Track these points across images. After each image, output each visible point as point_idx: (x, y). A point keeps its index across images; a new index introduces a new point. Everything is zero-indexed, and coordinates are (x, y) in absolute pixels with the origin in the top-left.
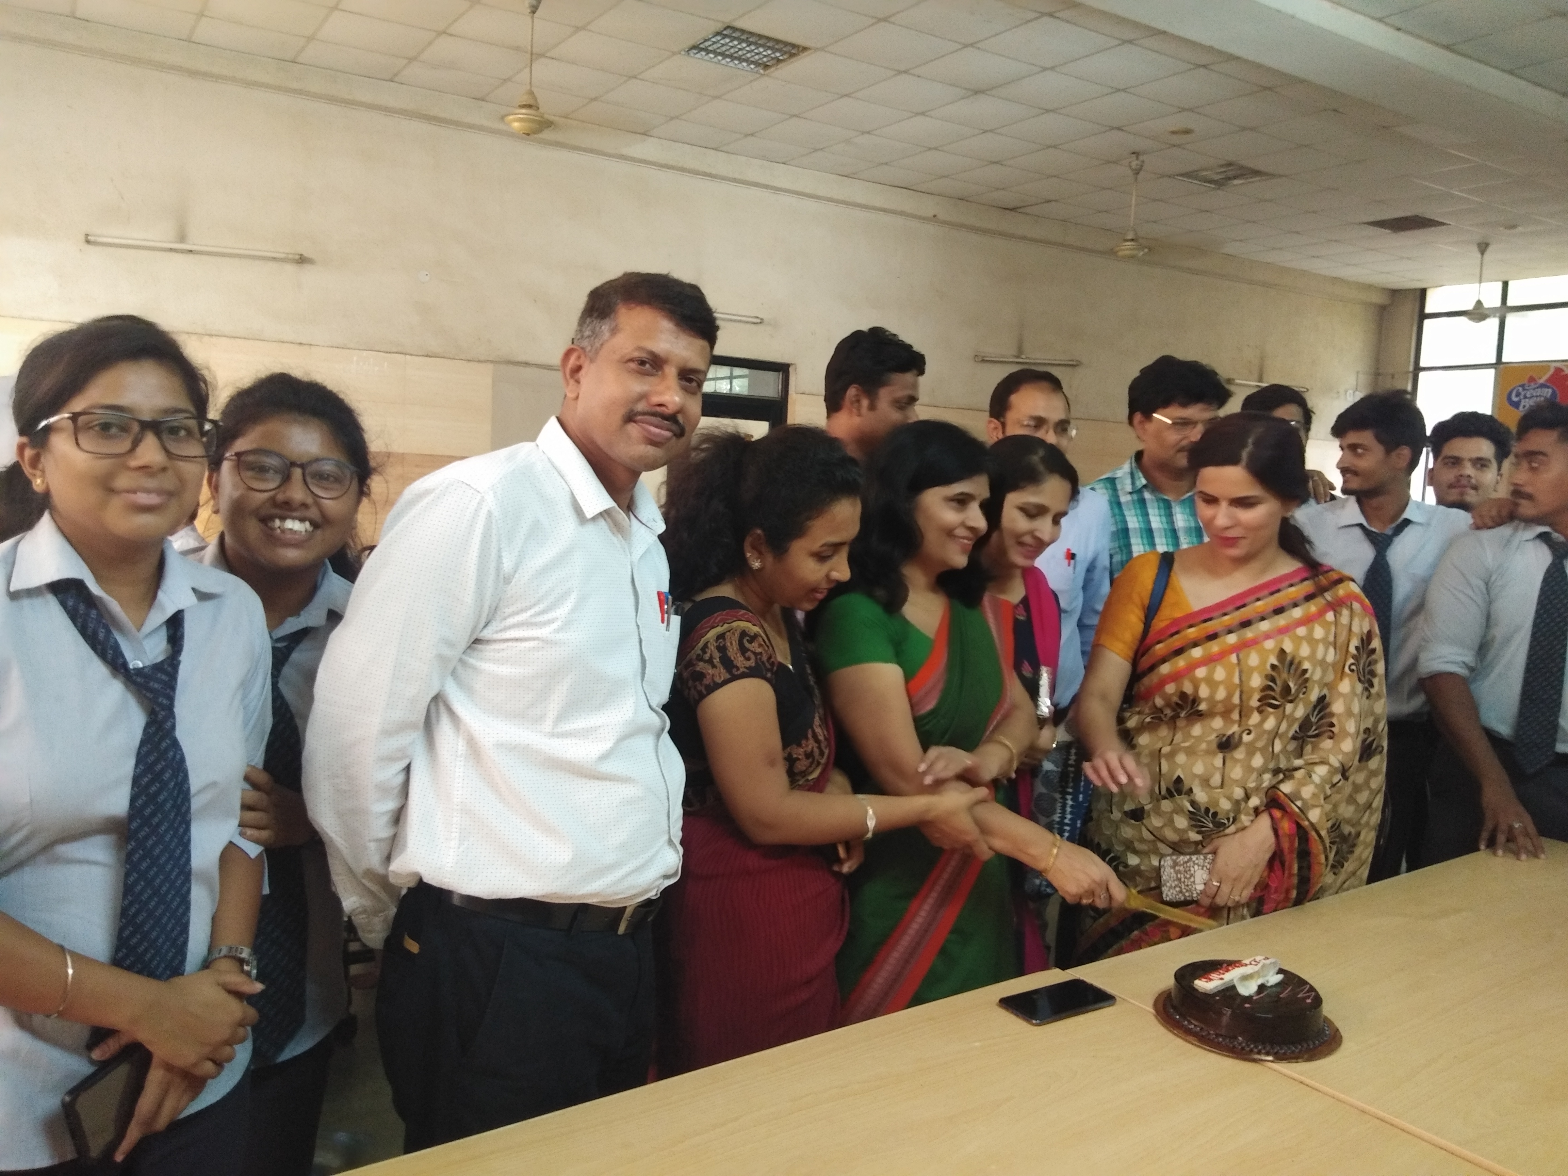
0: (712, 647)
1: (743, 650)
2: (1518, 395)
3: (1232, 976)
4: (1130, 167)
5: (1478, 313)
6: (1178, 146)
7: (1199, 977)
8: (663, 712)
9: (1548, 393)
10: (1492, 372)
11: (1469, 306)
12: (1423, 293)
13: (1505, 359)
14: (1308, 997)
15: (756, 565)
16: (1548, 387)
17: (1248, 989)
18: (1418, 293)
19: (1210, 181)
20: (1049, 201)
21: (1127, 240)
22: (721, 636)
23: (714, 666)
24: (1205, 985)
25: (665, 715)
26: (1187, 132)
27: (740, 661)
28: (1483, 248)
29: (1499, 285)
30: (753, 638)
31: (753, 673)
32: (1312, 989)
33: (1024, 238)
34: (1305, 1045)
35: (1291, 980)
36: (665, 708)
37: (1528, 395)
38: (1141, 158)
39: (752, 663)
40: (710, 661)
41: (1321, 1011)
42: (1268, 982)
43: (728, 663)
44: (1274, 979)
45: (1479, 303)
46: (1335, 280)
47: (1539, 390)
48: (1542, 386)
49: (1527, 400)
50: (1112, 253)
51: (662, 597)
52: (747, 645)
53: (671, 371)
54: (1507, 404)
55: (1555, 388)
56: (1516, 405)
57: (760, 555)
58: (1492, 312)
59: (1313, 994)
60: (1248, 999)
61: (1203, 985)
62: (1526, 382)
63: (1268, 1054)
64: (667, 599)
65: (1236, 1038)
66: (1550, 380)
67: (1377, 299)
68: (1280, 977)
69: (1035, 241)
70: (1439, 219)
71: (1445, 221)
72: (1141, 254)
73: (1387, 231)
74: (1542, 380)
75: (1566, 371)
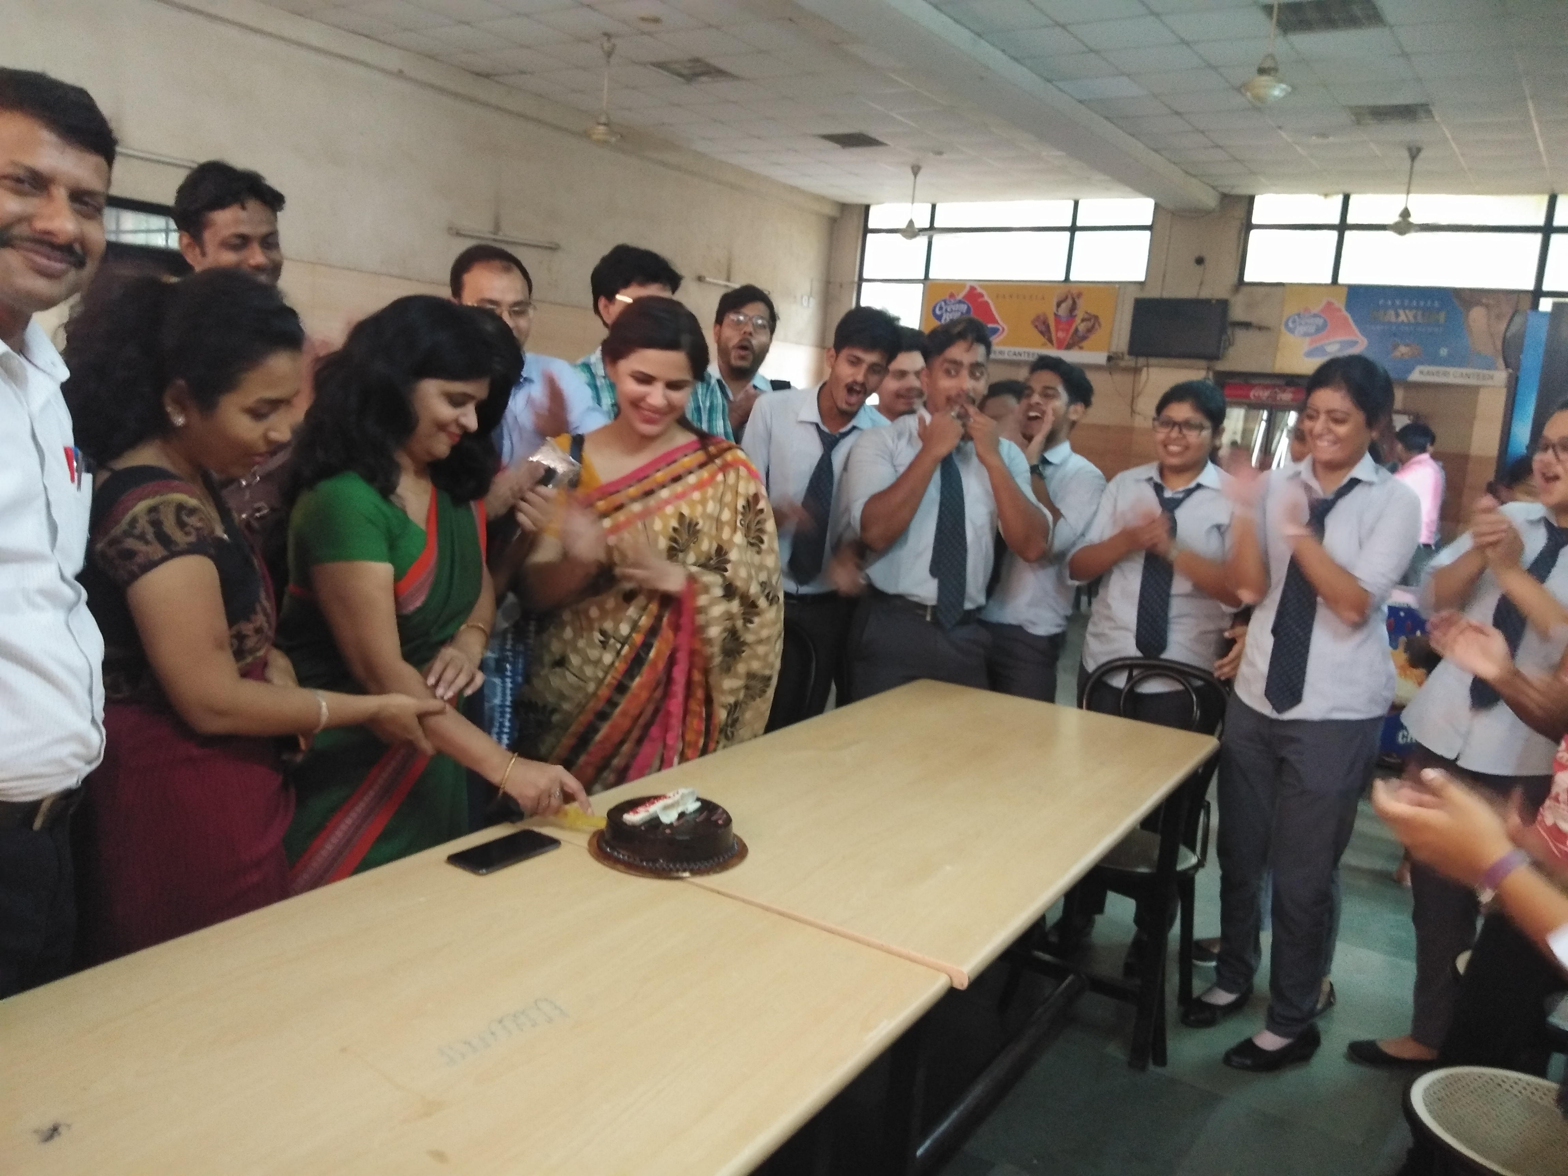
0: (143, 524)
1: (181, 525)
2: (941, 308)
3: (654, 808)
4: (603, 48)
5: (910, 231)
6: (649, 34)
7: (627, 811)
8: (76, 582)
9: (964, 308)
10: (920, 286)
11: (903, 225)
12: (867, 208)
13: (931, 276)
14: (720, 819)
15: (180, 421)
16: (964, 303)
17: (669, 817)
18: (863, 209)
19: (680, 75)
20: (522, 72)
21: (599, 124)
22: (153, 510)
23: (147, 542)
24: (632, 818)
25: (82, 588)
26: (656, 20)
27: (178, 536)
28: (916, 170)
29: (930, 206)
30: (192, 511)
31: (192, 550)
32: (725, 812)
33: (498, 108)
34: (716, 860)
35: (708, 807)
36: (80, 578)
37: (949, 310)
38: (613, 40)
39: (192, 538)
40: (142, 537)
41: (730, 831)
42: (687, 809)
43: (164, 539)
44: (692, 806)
45: (911, 223)
46: (794, 189)
47: (957, 305)
48: (960, 302)
49: (948, 314)
50: (586, 135)
51: (70, 453)
52: (185, 519)
53: (60, 194)
54: (931, 315)
55: (970, 305)
56: (939, 318)
57: (183, 409)
58: (922, 230)
59: (725, 816)
60: (671, 826)
61: (630, 818)
62: (947, 297)
63: (685, 870)
64: (77, 455)
65: (657, 860)
66: (966, 297)
67: (829, 211)
68: (698, 804)
69: (510, 112)
70: (880, 139)
71: (885, 141)
72: (613, 140)
73: (836, 145)
74: (960, 297)
75: (979, 290)
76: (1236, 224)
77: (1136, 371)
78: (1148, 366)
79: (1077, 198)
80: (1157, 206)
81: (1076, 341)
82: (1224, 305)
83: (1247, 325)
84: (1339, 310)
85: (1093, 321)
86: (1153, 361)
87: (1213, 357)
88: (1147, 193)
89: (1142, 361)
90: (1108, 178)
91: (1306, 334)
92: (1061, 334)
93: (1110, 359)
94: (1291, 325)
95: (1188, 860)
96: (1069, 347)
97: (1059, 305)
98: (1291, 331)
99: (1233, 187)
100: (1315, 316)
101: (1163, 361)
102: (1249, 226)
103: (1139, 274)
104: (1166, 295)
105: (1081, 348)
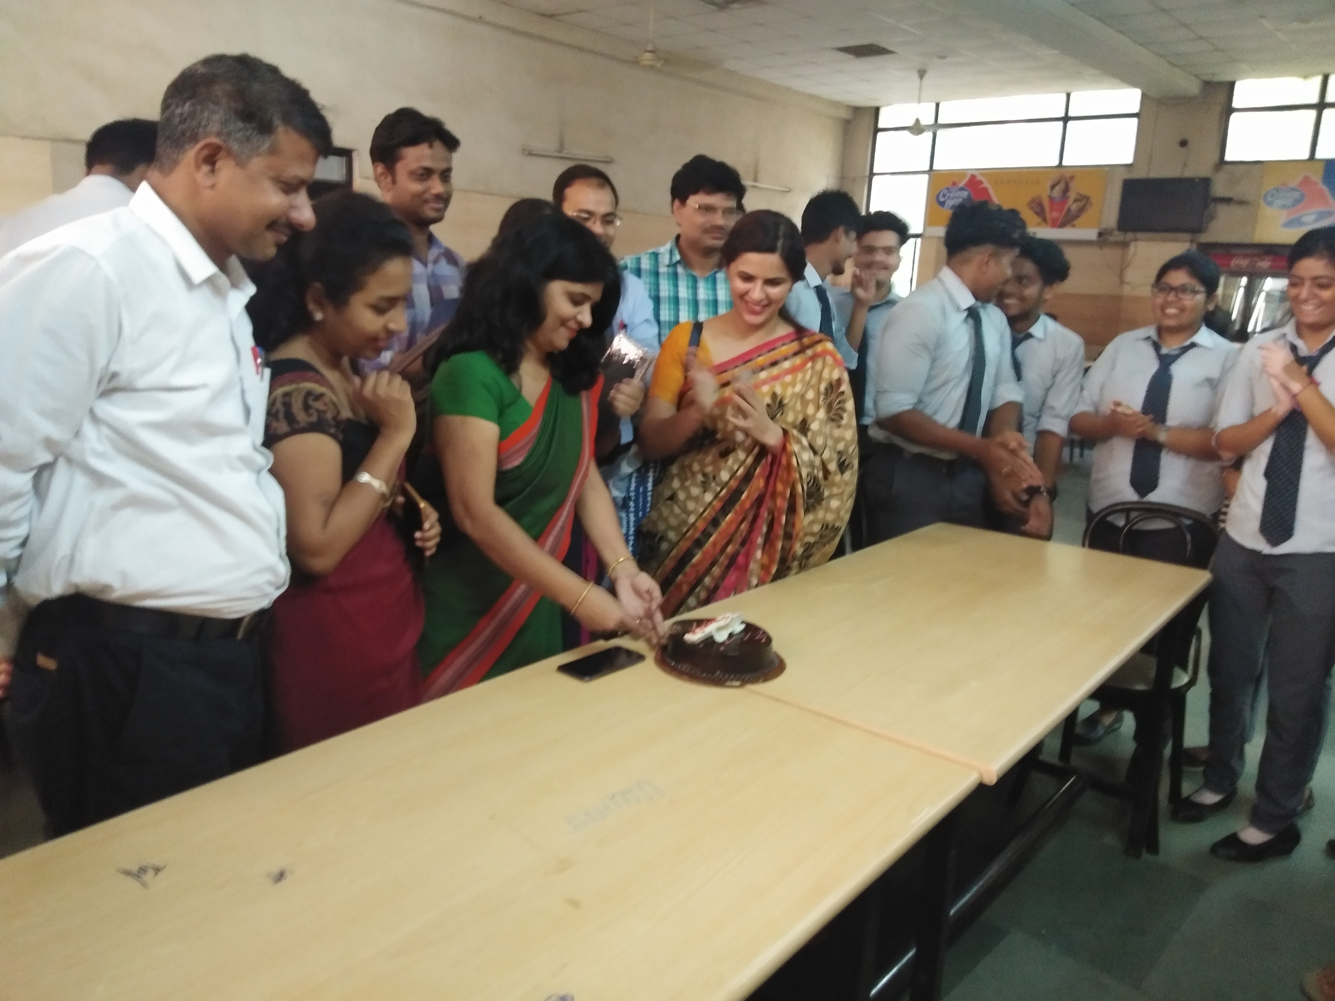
0: (279, 405)
1: (307, 407)
2: (944, 196)
3: (709, 629)
5: (917, 129)
7: (687, 632)
10: (926, 177)
11: (910, 123)
12: (877, 110)
13: (934, 168)
14: (762, 639)
15: (319, 316)
16: (965, 190)
17: (721, 637)
18: (873, 111)
19: (714, 4)
21: (647, 51)
22: (287, 395)
24: (692, 637)
27: (302, 417)
28: (922, 74)
29: (934, 105)
30: (319, 397)
31: (314, 428)
32: (764, 633)
33: (560, 43)
34: (762, 672)
35: (750, 628)
37: (951, 197)
39: (314, 419)
40: (276, 416)
41: (771, 648)
42: (735, 630)
43: (290, 418)
44: (739, 628)
45: (918, 121)
46: (812, 97)
47: (959, 192)
48: (962, 189)
49: (951, 200)
50: (635, 62)
51: (255, 351)
52: (311, 403)
54: (935, 202)
55: (971, 192)
56: (942, 204)
57: (321, 306)
58: (928, 127)
59: (765, 636)
60: (723, 643)
61: (690, 637)
62: (950, 185)
65: (715, 672)
66: (967, 184)
67: (844, 114)
68: (743, 626)
69: (571, 47)
70: (891, 48)
71: (896, 50)
72: (659, 65)
73: (851, 56)
74: (961, 184)
75: (979, 178)
76: (1218, 109)
77: (1125, 245)
78: (1136, 240)
79: (1068, 91)
80: (1143, 95)
81: (1068, 220)
82: (1206, 182)
83: (1227, 201)
84: (1316, 183)
85: (1084, 201)
86: (1140, 235)
87: (1197, 230)
88: (1134, 84)
89: (1130, 235)
90: (1098, 72)
91: (1284, 207)
92: (1055, 214)
93: (1100, 234)
94: (1269, 199)
95: (1181, 679)
96: (1062, 225)
97: (1053, 187)
98: (1270, 204)
99: (1214, 74)
100: (1293, 190)
101: (1151, 235)
102: (1230, 110)
103: (1128, 158)
104: (1154, 175)
105: (1074, 226)
